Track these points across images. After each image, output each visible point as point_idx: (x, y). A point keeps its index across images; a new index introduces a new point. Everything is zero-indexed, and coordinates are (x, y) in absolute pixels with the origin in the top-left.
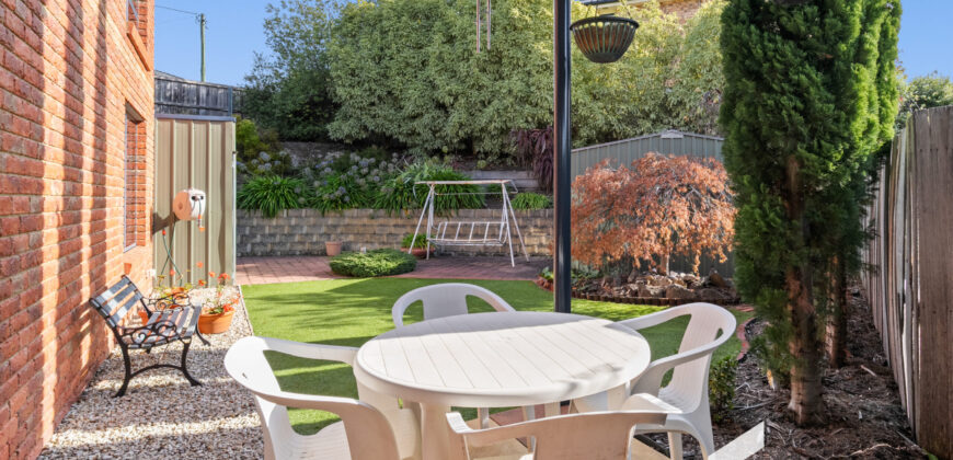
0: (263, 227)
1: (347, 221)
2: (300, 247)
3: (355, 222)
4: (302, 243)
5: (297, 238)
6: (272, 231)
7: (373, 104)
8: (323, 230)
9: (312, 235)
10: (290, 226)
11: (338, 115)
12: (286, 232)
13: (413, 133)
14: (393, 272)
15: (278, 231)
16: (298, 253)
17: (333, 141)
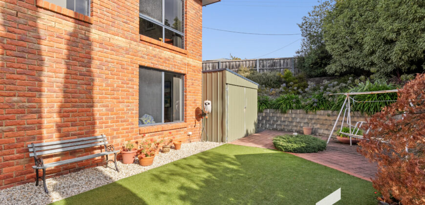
0: (281, 117)
1: (317, 117)
2: (295, 128)
3: (321, 117)
4: (296, 126)
5: (294, 124)
6: (285, 119)
7: (347, 51)
8: (306, 121)
9: (301, 123)
10: (292, 118)
15: (287, 119)
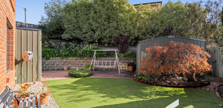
0: (46, 62)
1: (69, 61)
2: (56, 68)
3: (71, 61)
4: (57, 67)
5: (55, 65)
6: (48, 63)
7: (74, 29)
8: (62, 63)
9: (59, 64)
10: (53, 62)
11: (65, 32)
12: (52, 63)
13: (85, 37)
14: (89, 76)
15: (50, 63)
16: (56, 69)
17: (63, 39)
